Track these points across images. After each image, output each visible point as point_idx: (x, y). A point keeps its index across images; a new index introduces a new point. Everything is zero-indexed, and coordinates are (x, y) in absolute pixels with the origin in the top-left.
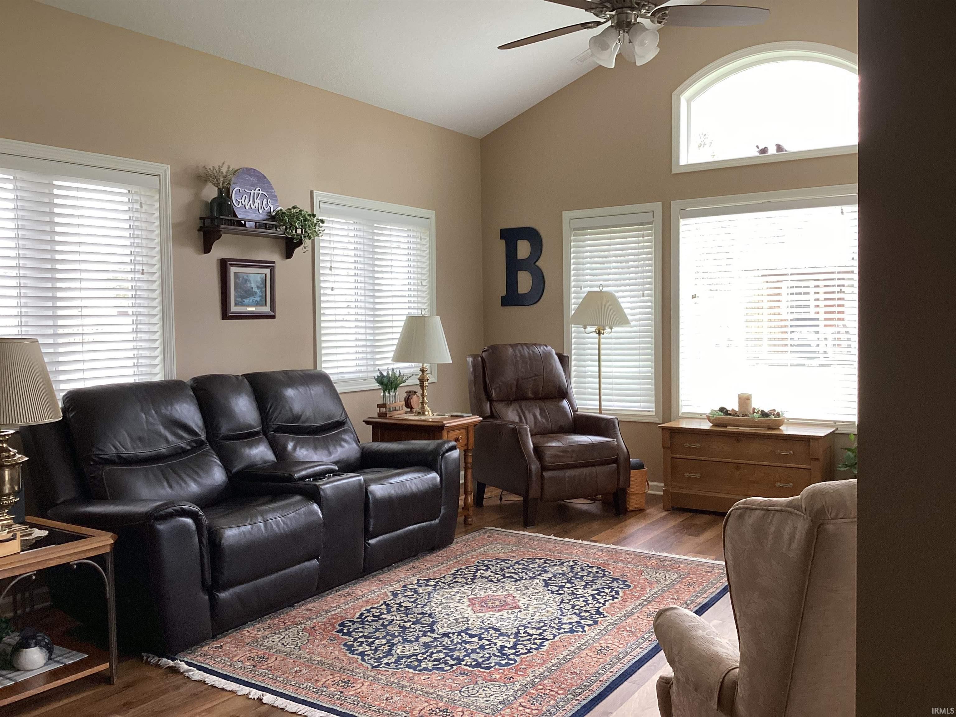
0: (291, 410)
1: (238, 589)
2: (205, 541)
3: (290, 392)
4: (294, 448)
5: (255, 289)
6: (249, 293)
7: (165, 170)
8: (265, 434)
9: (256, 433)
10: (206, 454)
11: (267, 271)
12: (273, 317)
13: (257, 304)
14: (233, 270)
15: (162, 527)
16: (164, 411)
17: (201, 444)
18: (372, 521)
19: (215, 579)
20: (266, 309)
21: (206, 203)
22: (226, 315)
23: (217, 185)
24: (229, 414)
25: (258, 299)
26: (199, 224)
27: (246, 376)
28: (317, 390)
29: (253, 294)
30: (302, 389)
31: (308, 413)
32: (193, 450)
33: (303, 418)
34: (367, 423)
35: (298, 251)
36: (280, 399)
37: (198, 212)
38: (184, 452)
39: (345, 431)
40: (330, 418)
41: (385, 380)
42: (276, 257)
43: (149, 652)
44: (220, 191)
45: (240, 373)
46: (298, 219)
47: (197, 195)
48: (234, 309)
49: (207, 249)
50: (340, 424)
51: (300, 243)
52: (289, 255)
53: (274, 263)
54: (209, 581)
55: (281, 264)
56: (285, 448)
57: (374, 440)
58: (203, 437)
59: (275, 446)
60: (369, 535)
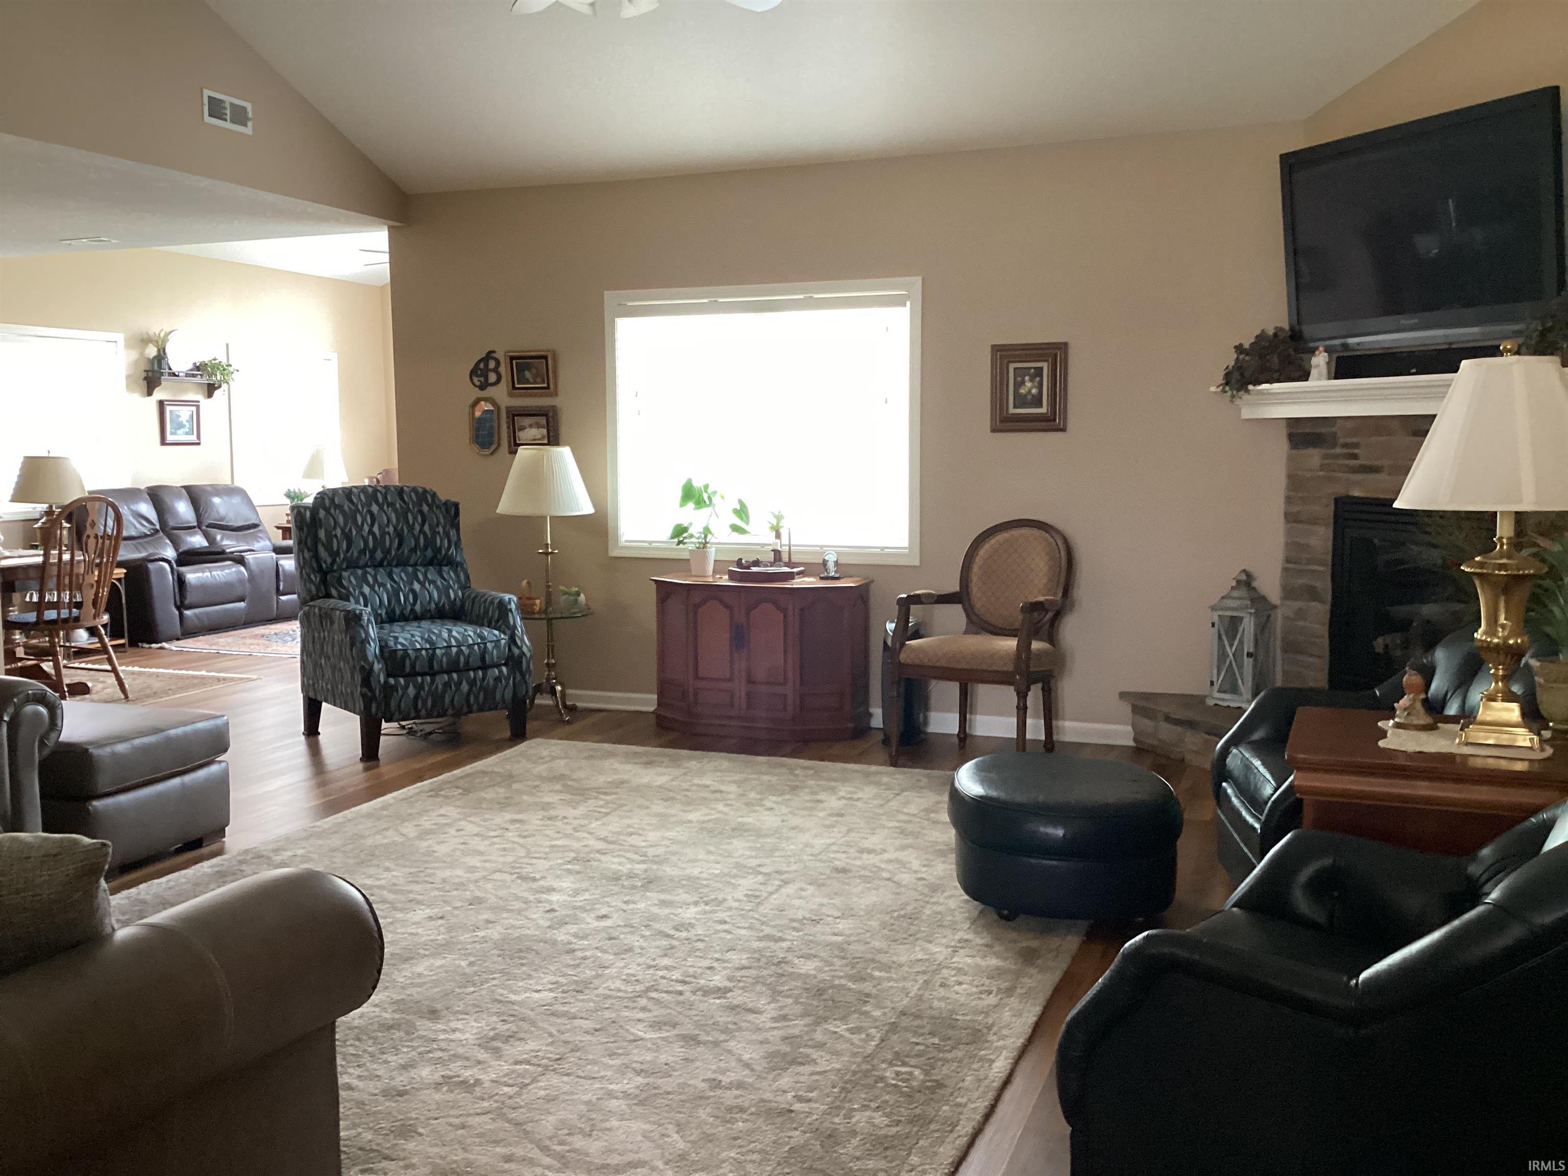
0: (218, 512)
1: (197, 611)
2: (176, 578)
3: (216, 500)
4: (222, 539)
5: (185, 423)
6: (181, 426)
7: (120, 337)
8: (200, 528)
9: (194, 527)
10: (161, 538)
11: (194, 409)
12: (199, 444)
13: (187, 433)
14: (168, 409)
15: (151, 566)
16: (132, 507)
17: (157, 531)
18: (281, 584)
19: (181, 602)
20: (193, 438)
21: (149, 359)
22: (163, 442)
23: (157, 346)
24: (175, 514)
25: (187, 430)
26: (144, 375)
27: (185, 487)
28: (236, 500)
29: (184, 426)
30: (226, 498)
31: (231, 515)
32: (152, 535)
33: (227, 519)
34: (278, 528)
35: (217, 393)
36: (210, 504)
37: (144, 366)
38: (146, 536)
39: (261, 531)
40: (247, 520)
41: (292, 495)
42: (199, 397)
43: (142, 642)
44: (159, 350)
45: (178, 485)
46: (218, 369)
47: (142, 354)
48: (170, 438)
49: (150, 393)
50: (255, 526)
51: (220, 387)
52: (210, 395)
53: (198, 402)
54: (178, 603)
55: (205, 403)
56: (215, 539)
57: (284, 538)
58: (158, 527)
59: (207, 536)
60: (279, 593)
